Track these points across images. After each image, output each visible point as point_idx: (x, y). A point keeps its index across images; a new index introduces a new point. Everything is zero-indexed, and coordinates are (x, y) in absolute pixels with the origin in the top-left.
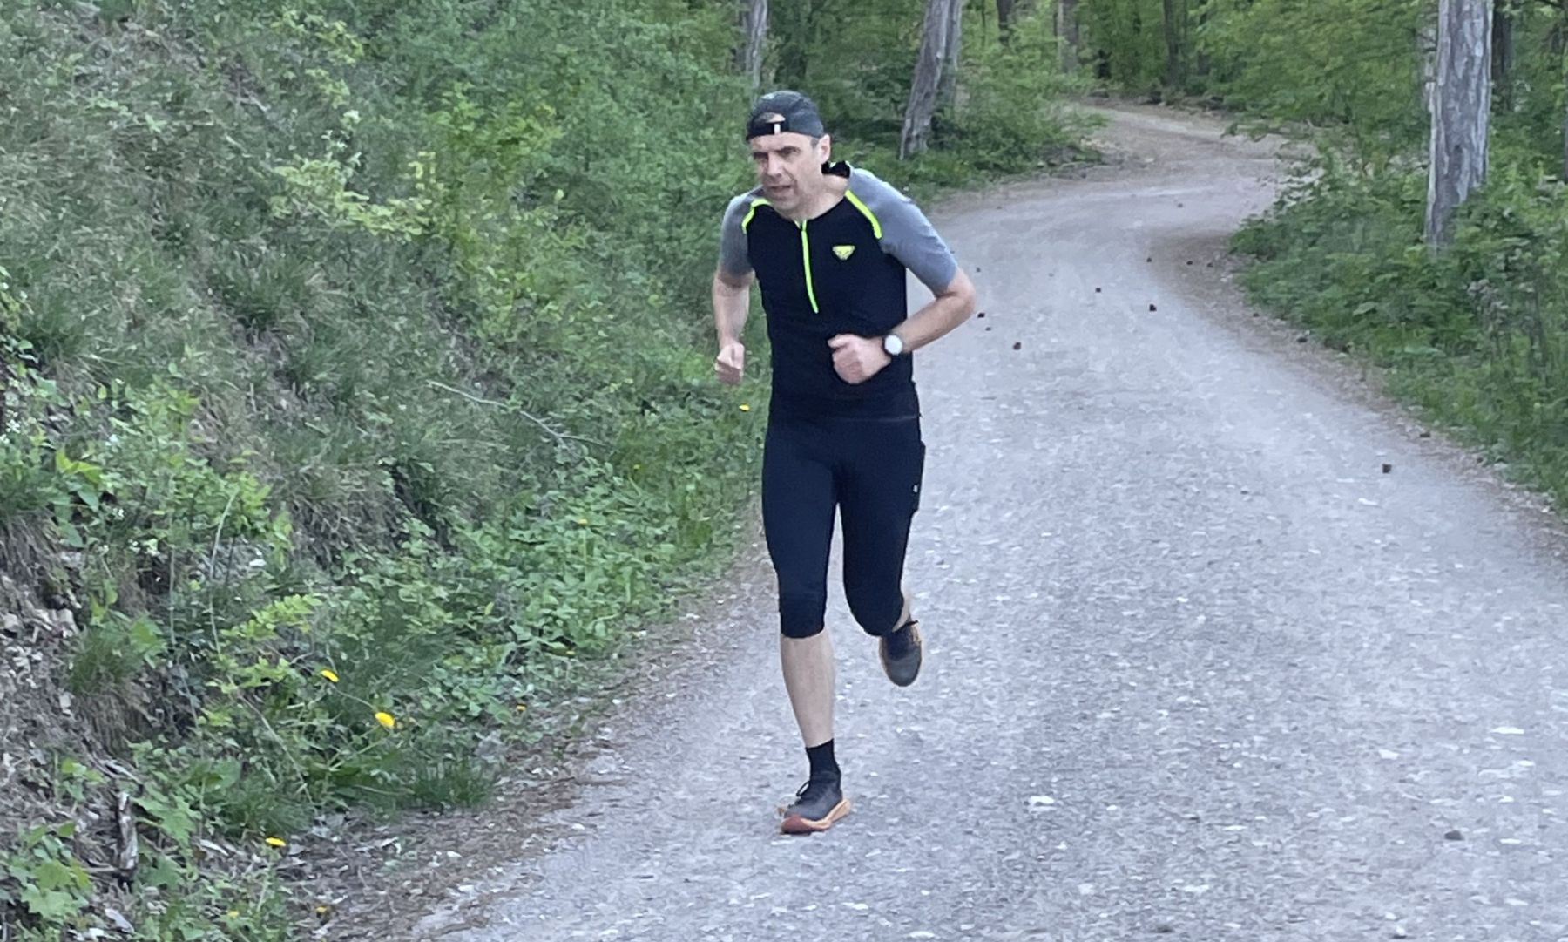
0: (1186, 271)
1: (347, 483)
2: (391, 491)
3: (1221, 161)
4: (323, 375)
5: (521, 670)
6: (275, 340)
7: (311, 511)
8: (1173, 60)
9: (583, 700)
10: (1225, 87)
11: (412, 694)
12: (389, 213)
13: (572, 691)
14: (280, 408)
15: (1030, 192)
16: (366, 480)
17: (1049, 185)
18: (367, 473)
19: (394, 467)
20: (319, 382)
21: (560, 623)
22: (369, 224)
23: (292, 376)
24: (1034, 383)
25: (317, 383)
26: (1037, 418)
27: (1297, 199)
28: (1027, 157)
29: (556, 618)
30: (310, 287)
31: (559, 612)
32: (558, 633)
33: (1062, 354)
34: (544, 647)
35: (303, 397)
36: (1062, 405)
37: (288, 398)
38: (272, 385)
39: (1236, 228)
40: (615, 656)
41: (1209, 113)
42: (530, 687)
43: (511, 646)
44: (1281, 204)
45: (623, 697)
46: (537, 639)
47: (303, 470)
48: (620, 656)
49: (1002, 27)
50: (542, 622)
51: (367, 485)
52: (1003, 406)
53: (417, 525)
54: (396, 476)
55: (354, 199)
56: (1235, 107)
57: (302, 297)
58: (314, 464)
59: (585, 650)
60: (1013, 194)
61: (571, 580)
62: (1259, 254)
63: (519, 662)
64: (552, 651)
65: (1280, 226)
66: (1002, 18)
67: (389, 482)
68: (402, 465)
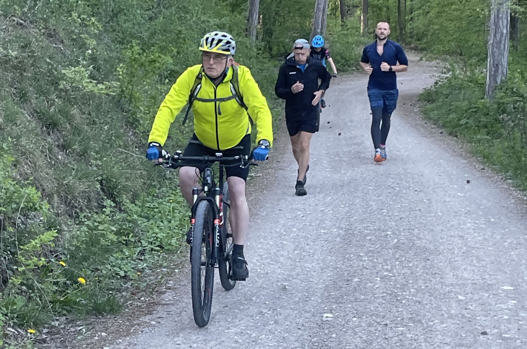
0: (402, 107)
1: (81, 187)
2: (99, 190)
3: (417, 68)
4: (76, 147)
5: (143, 258)
6: (59, 134)
7: (67, 197)
8: (401, 33)
9: (165, 270)
10: (418, 42)
11: (99, 268)
12: (104, 87)
13: (161, 266)
14: (58, 159)
15: (350, 79)
16: (89, 186)
17: (356, 76)
18: (90, 183)
19: (101, 180)
20: (74, 149)
21: (159, 239)
22: (96, 91)
23: (63, 147)
24: (344, 148)
25: (74, 150)
26: (344, 161)
27: (442, 82)
28: (349, 66)
29: (157, 238)
30: (73, 114)
31: (159, 235)
32: (158, 244)
33: (355, 137)
34: (152, 250)
35: (68, 155)
36: (353, 157)
37: (62, 155)
38: (56, 150)
39: (421, 91)
40: (179, 252)
41: (413, 51)
42: (145, 265)
43: (140, 249)
44: (436, 83)
45: (179, 269)
46: (150, 246)
47: (65, 182)
48: (181, 252)
49: (342, 21)
50: (152, 239)
51: (90, 188)
52: (332, 157)
53: (108, 202)
54: (101, 183)
55: (91, 82)
56: (422, 50)
57: (69, 118)
58: (70, 180)
59: (168, 250)
60: (344, 79)
61: (166, 223)
62: (429, 101)
63: (143, 254)
64: (155, 250)
65: (436, 91)
66: (342, 18)
67: (99, 186)
68: (104, 180)
